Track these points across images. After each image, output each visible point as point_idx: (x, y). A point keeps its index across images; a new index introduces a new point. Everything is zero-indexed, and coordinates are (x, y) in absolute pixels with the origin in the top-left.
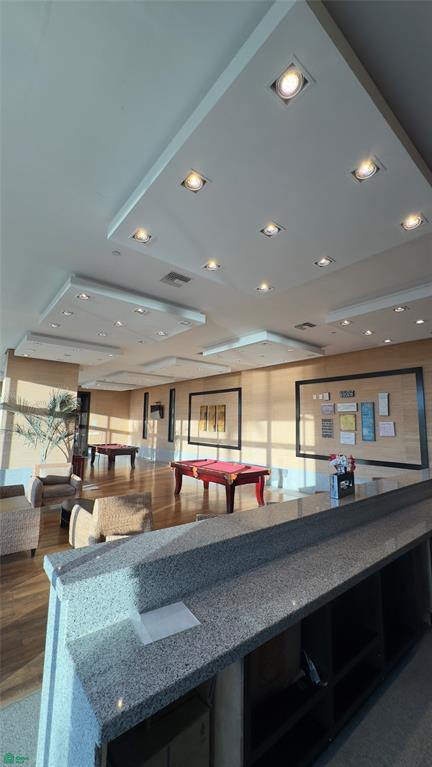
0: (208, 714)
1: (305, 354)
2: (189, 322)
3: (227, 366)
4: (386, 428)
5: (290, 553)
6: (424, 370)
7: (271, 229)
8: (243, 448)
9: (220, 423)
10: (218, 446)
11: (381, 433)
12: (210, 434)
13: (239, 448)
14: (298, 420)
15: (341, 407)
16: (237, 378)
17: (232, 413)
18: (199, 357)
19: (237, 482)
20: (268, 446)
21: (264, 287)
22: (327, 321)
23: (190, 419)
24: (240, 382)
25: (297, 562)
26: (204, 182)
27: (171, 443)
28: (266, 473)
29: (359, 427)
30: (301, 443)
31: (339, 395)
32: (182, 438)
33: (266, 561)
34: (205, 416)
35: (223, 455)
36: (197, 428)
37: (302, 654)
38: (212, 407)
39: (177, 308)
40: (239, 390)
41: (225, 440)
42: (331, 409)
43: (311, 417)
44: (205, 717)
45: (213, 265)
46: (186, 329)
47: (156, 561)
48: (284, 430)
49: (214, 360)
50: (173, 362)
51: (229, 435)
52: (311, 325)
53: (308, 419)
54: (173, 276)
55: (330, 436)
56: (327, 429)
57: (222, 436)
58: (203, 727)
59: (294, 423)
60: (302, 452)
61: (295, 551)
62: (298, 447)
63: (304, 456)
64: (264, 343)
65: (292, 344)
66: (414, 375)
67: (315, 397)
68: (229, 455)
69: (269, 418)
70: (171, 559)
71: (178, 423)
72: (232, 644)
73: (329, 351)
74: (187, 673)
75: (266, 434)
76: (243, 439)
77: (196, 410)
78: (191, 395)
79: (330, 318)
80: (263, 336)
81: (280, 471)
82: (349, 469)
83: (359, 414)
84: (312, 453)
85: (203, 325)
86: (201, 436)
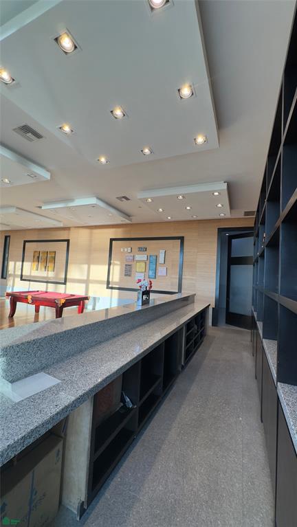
0: (62, 442)
1: (120, 220)
2: (35, 176)
3: (60, 221)
4: (161, 271)
5: (114, 337)
6: (185, 239)
7: (118, 112)
8: (68, 283)
9: (50, 265)
10: (47, 282)
11: (159, 274)
12: (41, 273)
13: (65, 283)
14: (110, 264)
15: (138, 257)
16: (66, 232)
17: (61, 257)
18: (37, 210)
19: (65, 305)
20: (87, 282)
21: (103, 160)
22: (139, 197)
23: (23, 261)
24: (69, 235)
25: (120, 341)
26: (76, 47)
27: (3, 280)
28: (87, 298)
29: (147, 271)
30: (110, 280)
31: (137, 250)
32: (15, 276)
33: (100, 342)
34: (37, 258)
35: (51, 288)
36: (29, 268)
37: (122, 393)
38: (43, 252)
39: (25, 160)
40: (68, 241)
41: (53, 278)
42: (131, 258)
43: (118, 263)
44: (60, 446)
45: (67, 129)
46: (31, 181)
47: (22, 344)
48: (99, 271)
49: (50, 215)
50: (13, 210)
51: (57, 274)
52: (127, 199)
53: (117, 264)
54: (26, 129)
55: (130, 276)
56: (128, 271)
57: (51, 274)
58: (59, 451)
59: (107, 267)
60: (110, 286)
61: (118, 335)
62: (108, 283)
63: (112, 288)
64: (93, 206)
65: (112, 210)
66: (180, 241)
67: (122, 250)
68: (56, 288)
69: (89, 262)
70: (35, 342)
71: (11, 265)
72: (87, 389)
73: (135, 220)
74: (58, 410)
75: (86, 273)
76: (68, 277)
77: (29, 253)
78: (25, 242)
79: (140, 195)
80: (93, 201)
81: (95, 299)
82: (148, 289)
83: (148, 262)
84: (117, 286)
85: (47, 181)
86: (32, 274)
